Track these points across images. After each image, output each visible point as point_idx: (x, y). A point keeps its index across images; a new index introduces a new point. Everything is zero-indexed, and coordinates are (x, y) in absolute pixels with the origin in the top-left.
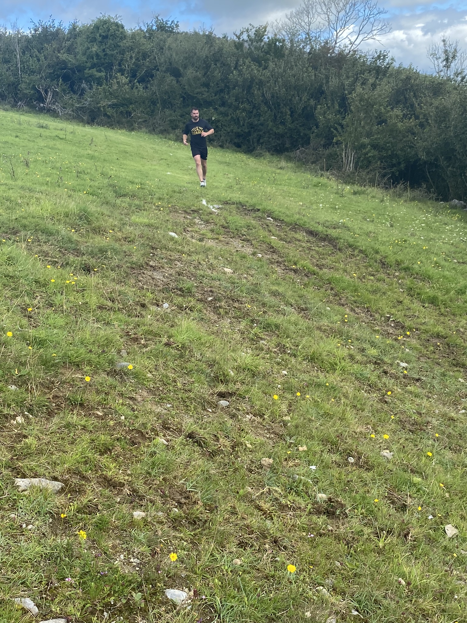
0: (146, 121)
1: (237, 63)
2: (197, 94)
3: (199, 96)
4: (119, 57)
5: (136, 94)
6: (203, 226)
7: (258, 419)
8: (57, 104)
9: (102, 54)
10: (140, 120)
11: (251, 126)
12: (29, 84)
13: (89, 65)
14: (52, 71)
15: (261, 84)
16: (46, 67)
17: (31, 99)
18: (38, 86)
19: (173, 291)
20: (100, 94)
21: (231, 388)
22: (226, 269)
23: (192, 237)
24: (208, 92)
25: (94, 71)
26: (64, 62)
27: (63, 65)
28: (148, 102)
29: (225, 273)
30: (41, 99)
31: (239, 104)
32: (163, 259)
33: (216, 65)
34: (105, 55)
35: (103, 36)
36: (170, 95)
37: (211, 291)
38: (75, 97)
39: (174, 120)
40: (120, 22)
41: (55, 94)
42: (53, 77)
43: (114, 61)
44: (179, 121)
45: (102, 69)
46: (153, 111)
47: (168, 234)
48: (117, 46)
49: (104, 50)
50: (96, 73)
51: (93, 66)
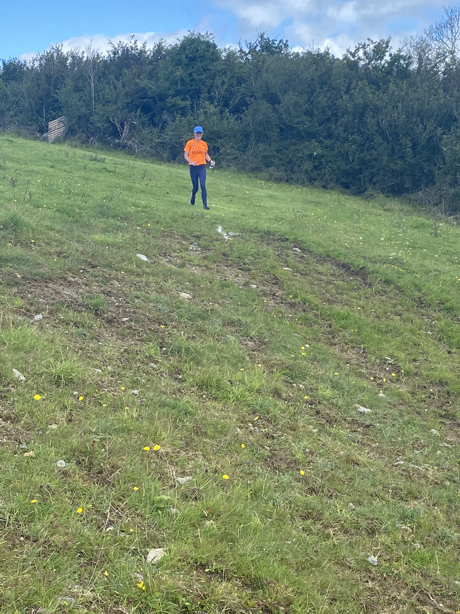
0: (236, 158)
1: (349, 86)
2: (297, 124)
3: (301, 127)
4: (209, 83)
5: (226, 125)
8: (133, 139)
9: (187, 80)
10: (229, 157)
11: (363, 162)
12: (103, 116)
13: (172, 92)
14: (130, 101)
15: (377, 110)
16: (123, 96)
17: (104, 134)
18: (113, 118)
20: (183, 127)
24: (311, 121)
25: (178, 100)
26: (144, 89)
27: (143, 93)
28: (241, 135)
30: (116, 134)
31: (348, 135)
34: (193, 80)
35: (191, 58)
36: (266, 126)
38: (156, 130)
39: (269, 156)
40: (211, 41)
41: (132, 127)
42: (131, 107)
43: (203, 88)
44: (274, 157)
45: (188, 97)
46: (245, 147)
48: (206, 70)
49: (190, 75)
50: (180, 102)
51: (178, 93)
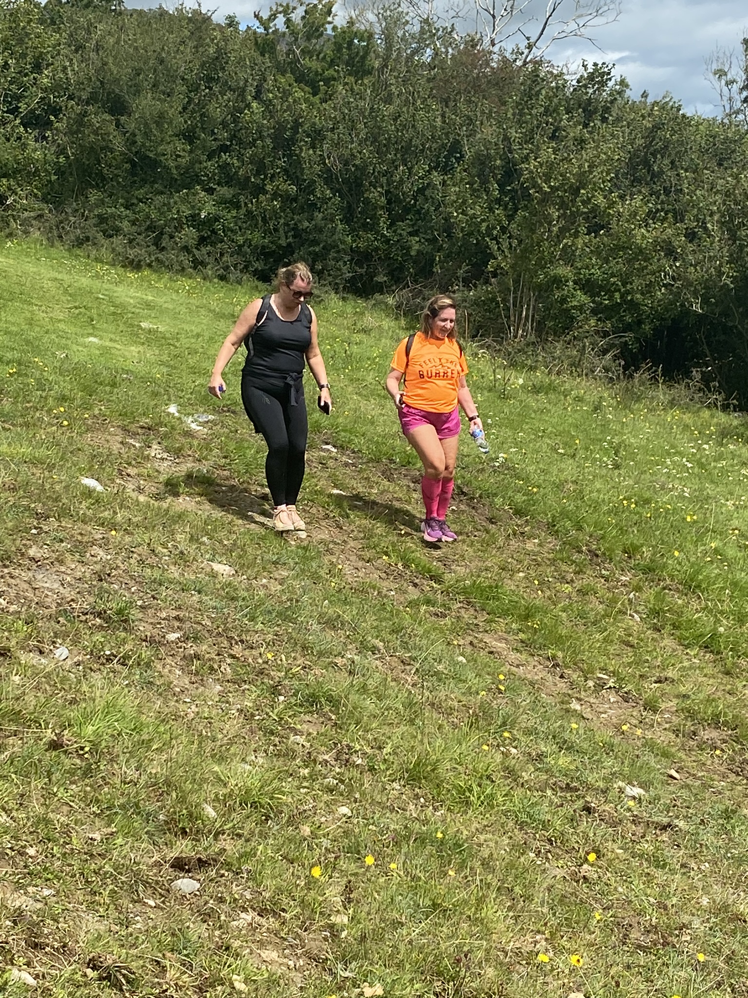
0: (41, 216)
1: (260, 86)
2: (164, 155)
6: (166, 463)
7: (271, 922)
11: (294, 232)
19: (83, 618)
21: (207, 847)
22: (217, 567)
23: (140, 490)
29: (214, 575)
32: (62, 541)
33: (211, 89)
37: (177, 618)
39: (110, 216)
44: (121, 217)
47: (79, 483)
